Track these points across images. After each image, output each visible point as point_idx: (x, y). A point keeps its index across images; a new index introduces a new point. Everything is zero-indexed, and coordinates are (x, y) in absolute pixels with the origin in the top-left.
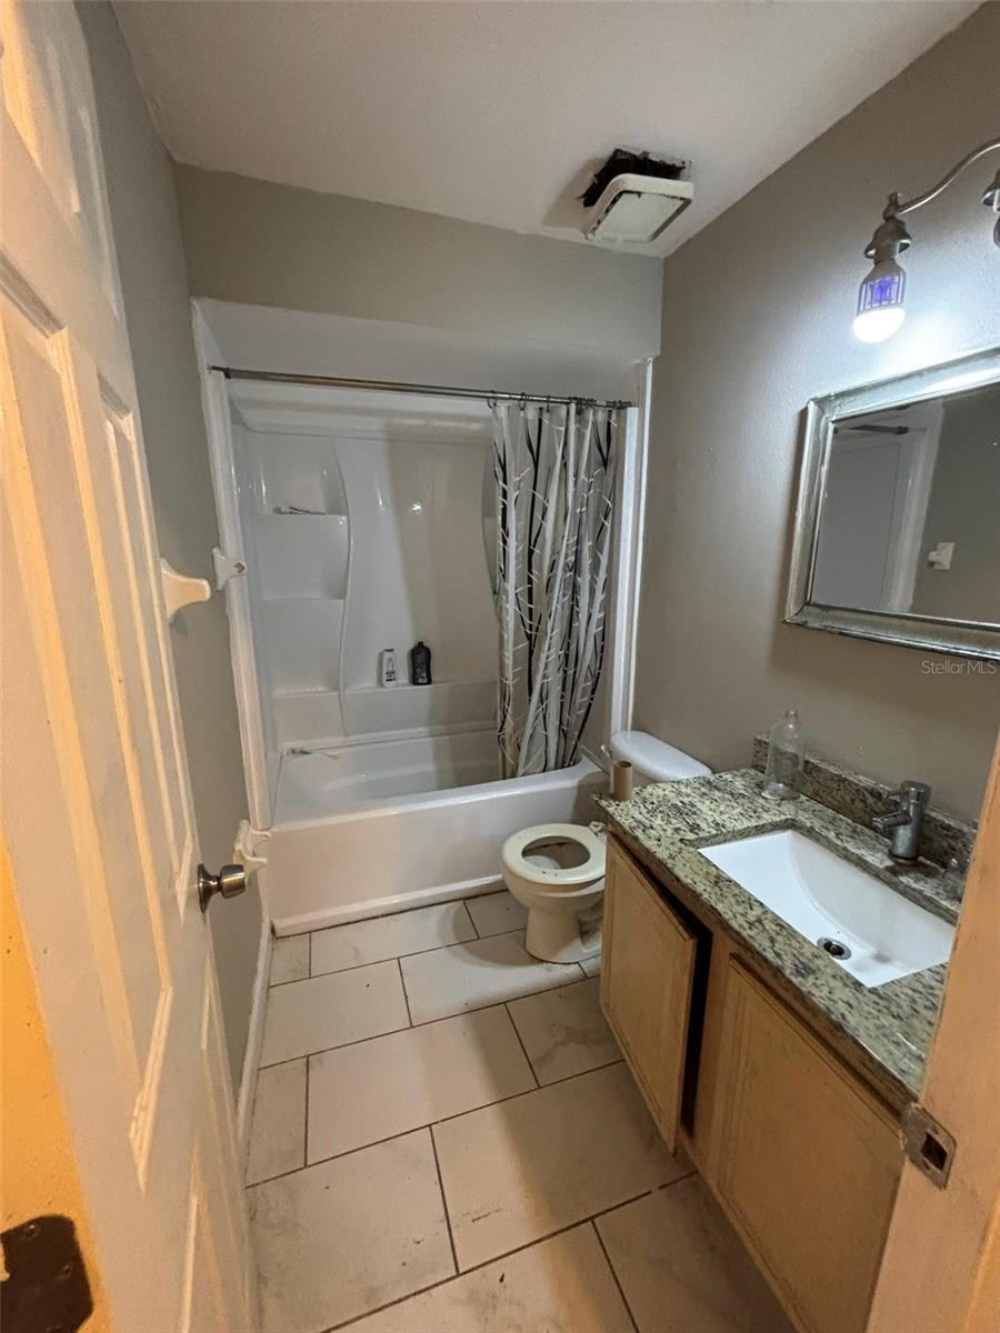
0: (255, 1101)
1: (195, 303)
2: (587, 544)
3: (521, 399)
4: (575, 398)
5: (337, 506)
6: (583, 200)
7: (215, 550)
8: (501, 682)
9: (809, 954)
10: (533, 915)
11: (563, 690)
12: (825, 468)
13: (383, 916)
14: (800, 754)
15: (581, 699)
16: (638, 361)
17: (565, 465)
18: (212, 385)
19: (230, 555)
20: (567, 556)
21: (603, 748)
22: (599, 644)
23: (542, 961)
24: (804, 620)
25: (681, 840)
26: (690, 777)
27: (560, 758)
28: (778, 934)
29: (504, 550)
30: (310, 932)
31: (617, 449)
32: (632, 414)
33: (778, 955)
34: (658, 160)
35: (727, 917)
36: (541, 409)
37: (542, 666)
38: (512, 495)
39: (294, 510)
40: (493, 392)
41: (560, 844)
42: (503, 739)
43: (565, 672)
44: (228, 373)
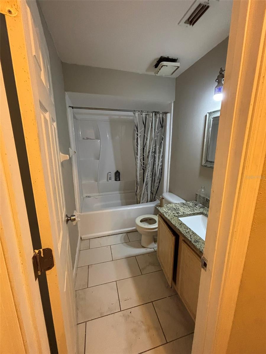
0: (76, 274)
1: (66, 93)
2: (158, 147)
3: (141, 112)
4: (154, 112)
5: (98, 138)
6: (155, 66)
7: (70, 148)
8: (136, 180)
9: (198, 239)
10: (143, 236)
11: (152, 182)
12: (210, 129)
13: (107, 236)
14: (205, 197)
15: (156, 185)
16: (170, 102)
17: (152, 128)
18: (69, 110)
19: (73, 149)
20: (152, 149)
21: (161, 196)
22: (161, 171)
23: (145, 247)
24: (206, 165)
25: (174, 216)
26: (179, 202)
27: (151, 199)
28: (192, 235)
29: (137, 148)
30: (90, 239)
31: (165, 123)
32: (169, 115)
33: (191, 239)
34: (171, 58)
35: (181, 231)
36: (146, 114)
37: (146, 176)
38: (139, 135)
39: (87, 139)
40: (134, 110)
41: (150, 220)
42: (137, 194)
43: (152, 178)
44: (73, 108)
